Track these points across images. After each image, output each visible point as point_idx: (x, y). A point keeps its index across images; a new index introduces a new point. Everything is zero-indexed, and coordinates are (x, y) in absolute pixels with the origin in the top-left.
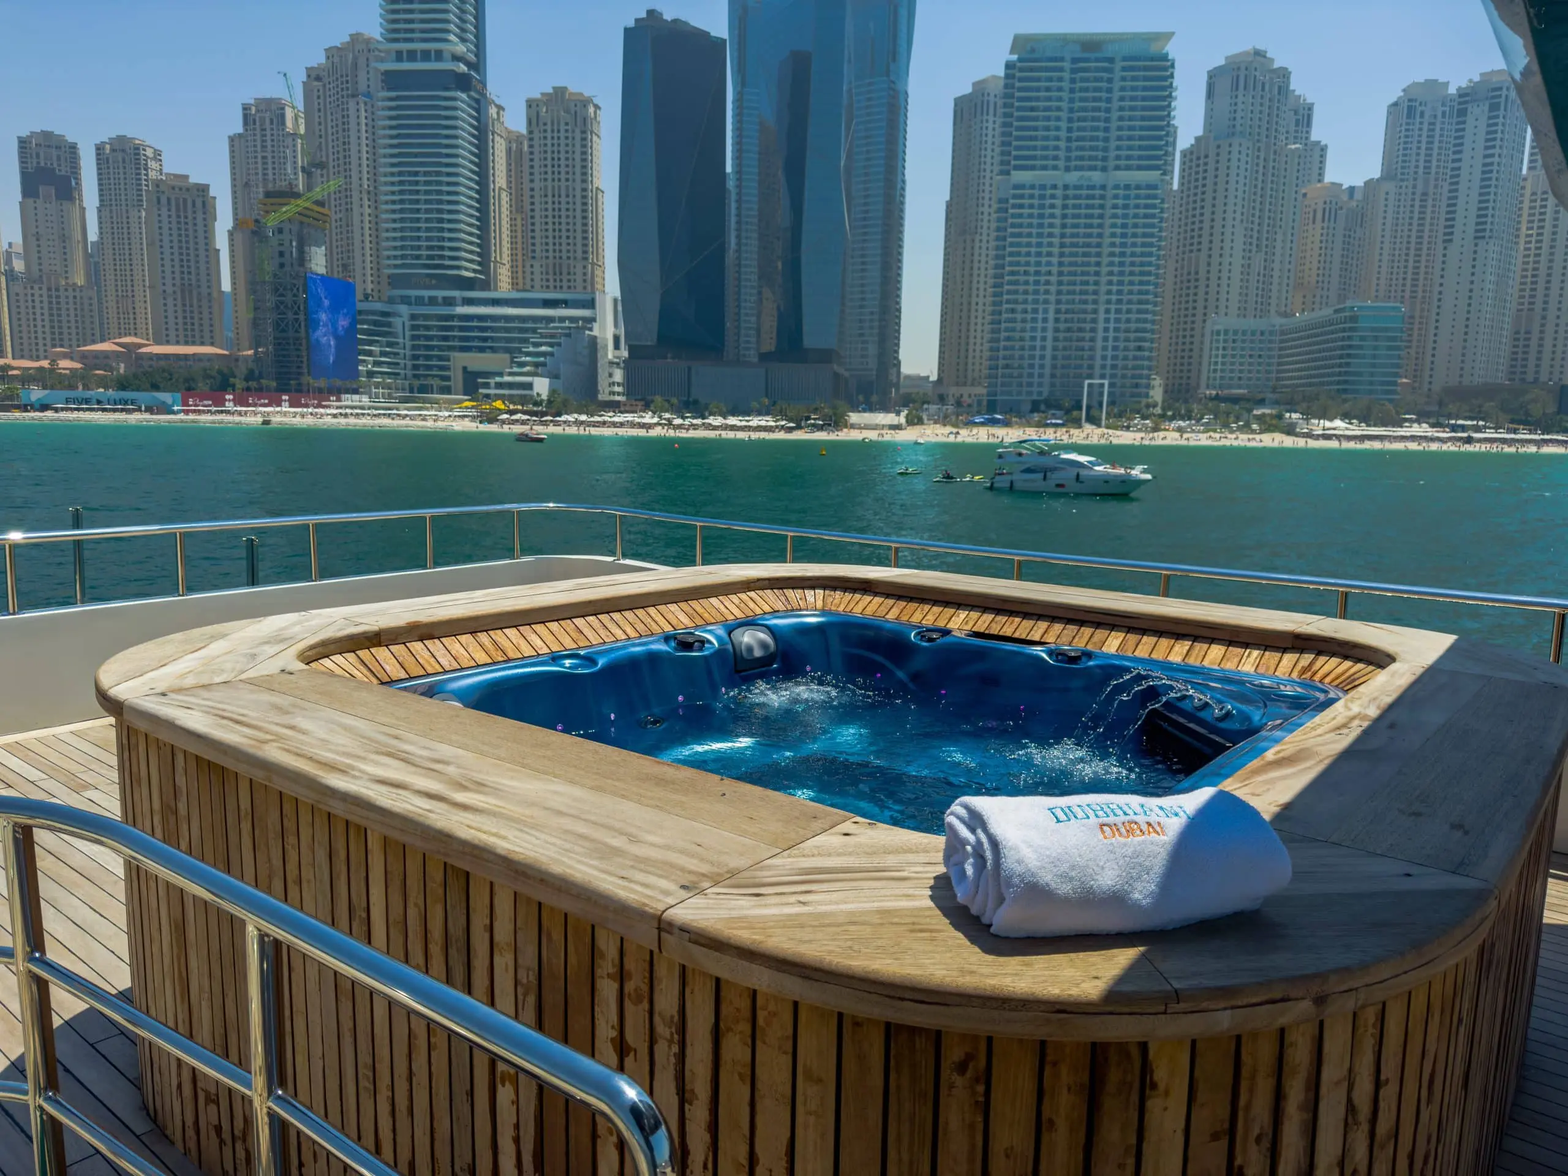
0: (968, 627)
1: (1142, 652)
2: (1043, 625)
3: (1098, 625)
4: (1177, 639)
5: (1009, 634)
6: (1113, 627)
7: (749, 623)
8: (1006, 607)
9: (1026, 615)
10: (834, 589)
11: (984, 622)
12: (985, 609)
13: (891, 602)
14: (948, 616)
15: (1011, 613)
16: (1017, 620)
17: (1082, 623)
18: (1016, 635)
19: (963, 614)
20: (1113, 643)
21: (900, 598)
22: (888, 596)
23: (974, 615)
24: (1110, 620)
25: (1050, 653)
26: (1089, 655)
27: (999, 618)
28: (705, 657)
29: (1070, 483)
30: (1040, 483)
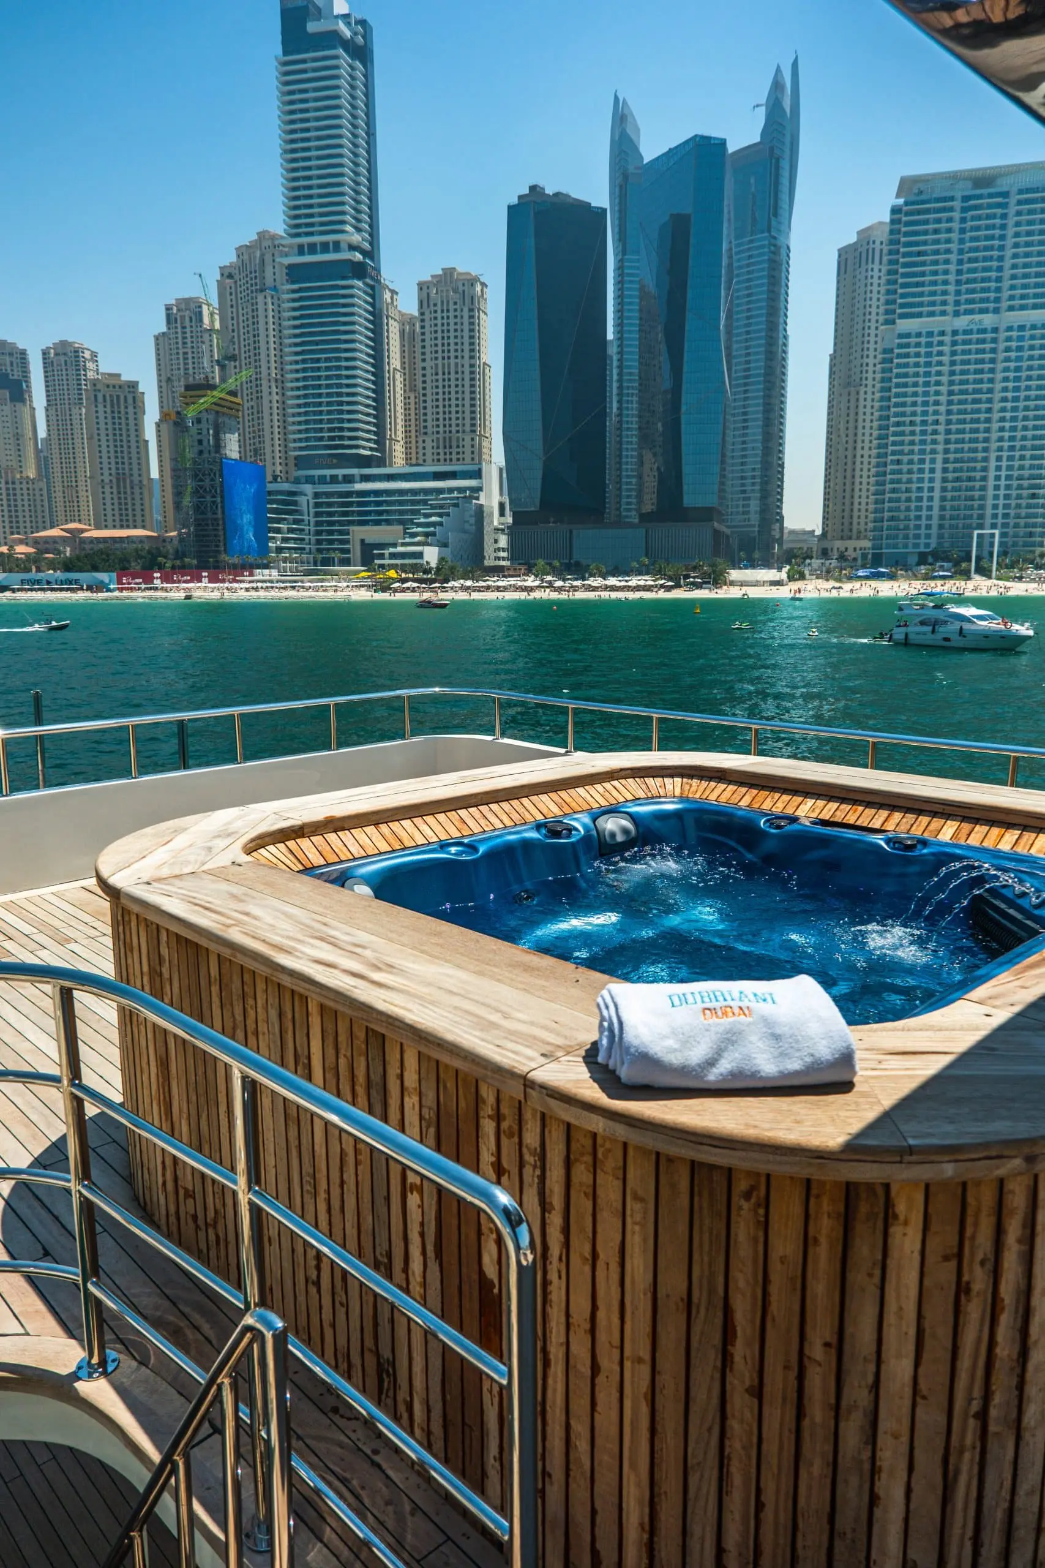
0: (814, 815)
1: (974, 841)
2: (884, 814)
3: (934, 814)
4: (1008, 828)
5: (851, 822)
6: (948, 816)
7: (612, 810)
8: (851, 796)
9: (868, 805)
10: (691, 777)
11: (829, 810)
12: (830, 798)
13: (744, 790)
14: (796, 804)
15: (855, 802)
16: (861, 808)
17: (920, 812)
18: (858, 823)
19: (810, 802)
20: (947, 832)
21: (752, 786)
22: (741, 784)
23: (821, 803)
24: (948, 810)
25: (888, 841)
26: (924, 843)
27: (843, 806)
28: (572, 844)
29: (955, 637)
30: (930, 636)
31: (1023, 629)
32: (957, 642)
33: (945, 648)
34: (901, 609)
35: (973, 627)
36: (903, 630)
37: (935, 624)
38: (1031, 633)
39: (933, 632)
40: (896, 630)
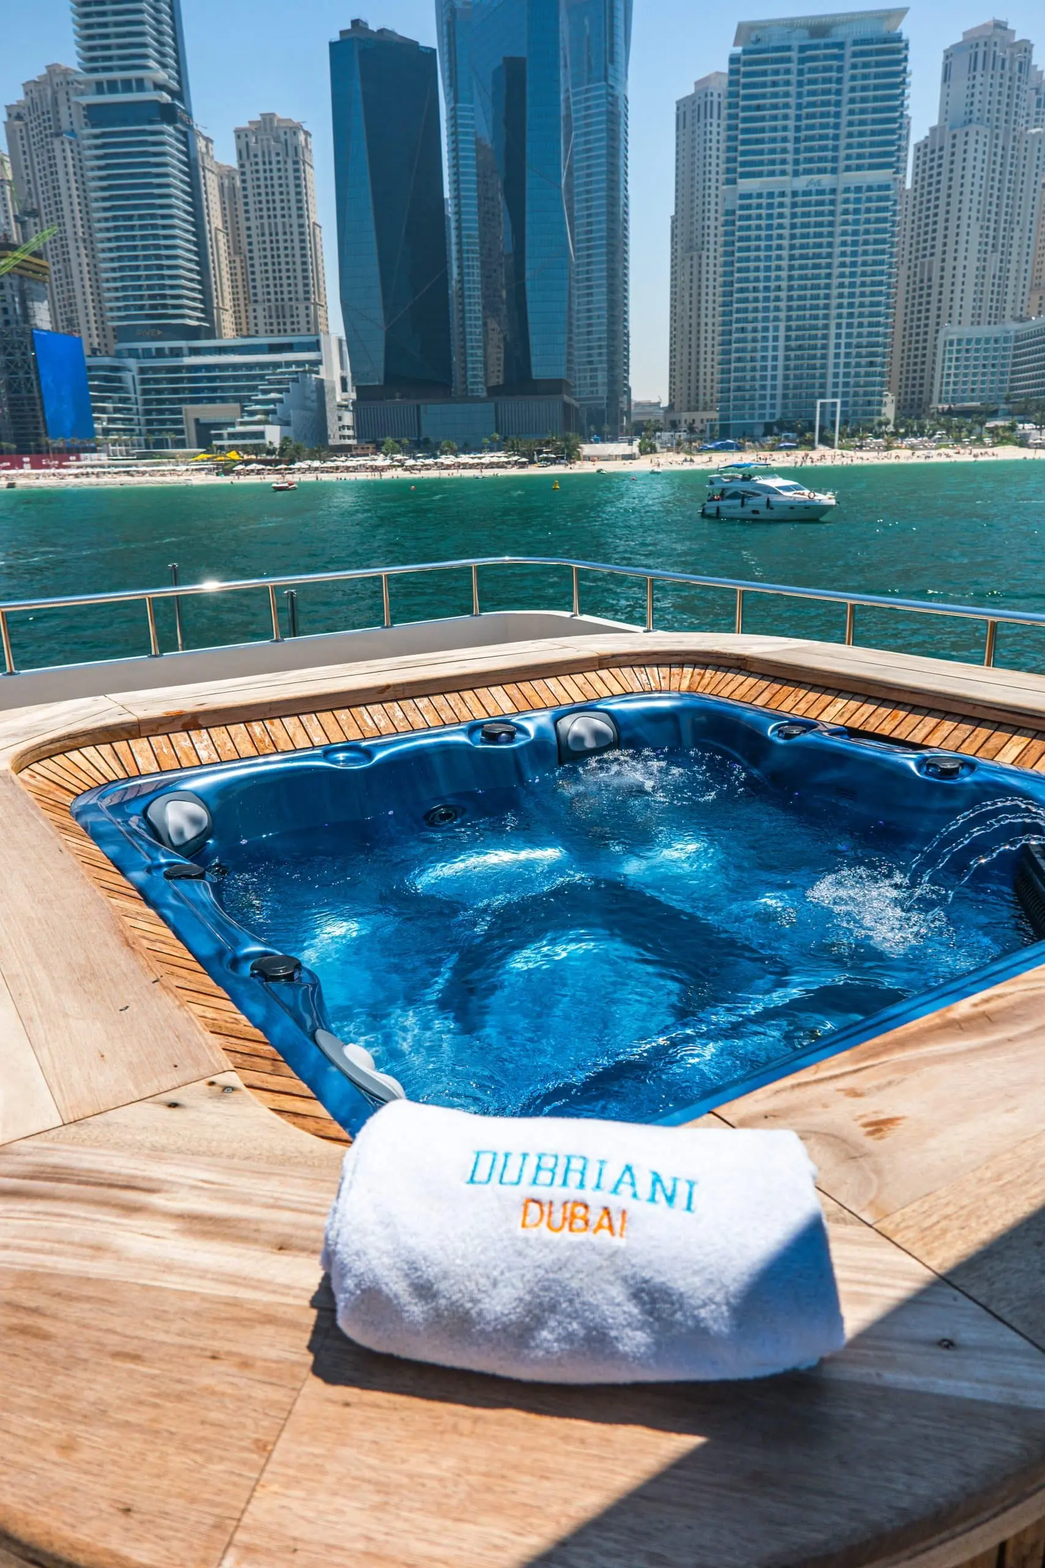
28: (513, 750)
29: (763, 509)
30: (740, 509)
31: (826, 498)
32: (765, 513)
33: (754, 520)
34: (712, 483)
35: (780, 499)
36: (714, 504)
37: (742, 497)
38: (833, 502)
39: (743, 505)
40: (708, 504)
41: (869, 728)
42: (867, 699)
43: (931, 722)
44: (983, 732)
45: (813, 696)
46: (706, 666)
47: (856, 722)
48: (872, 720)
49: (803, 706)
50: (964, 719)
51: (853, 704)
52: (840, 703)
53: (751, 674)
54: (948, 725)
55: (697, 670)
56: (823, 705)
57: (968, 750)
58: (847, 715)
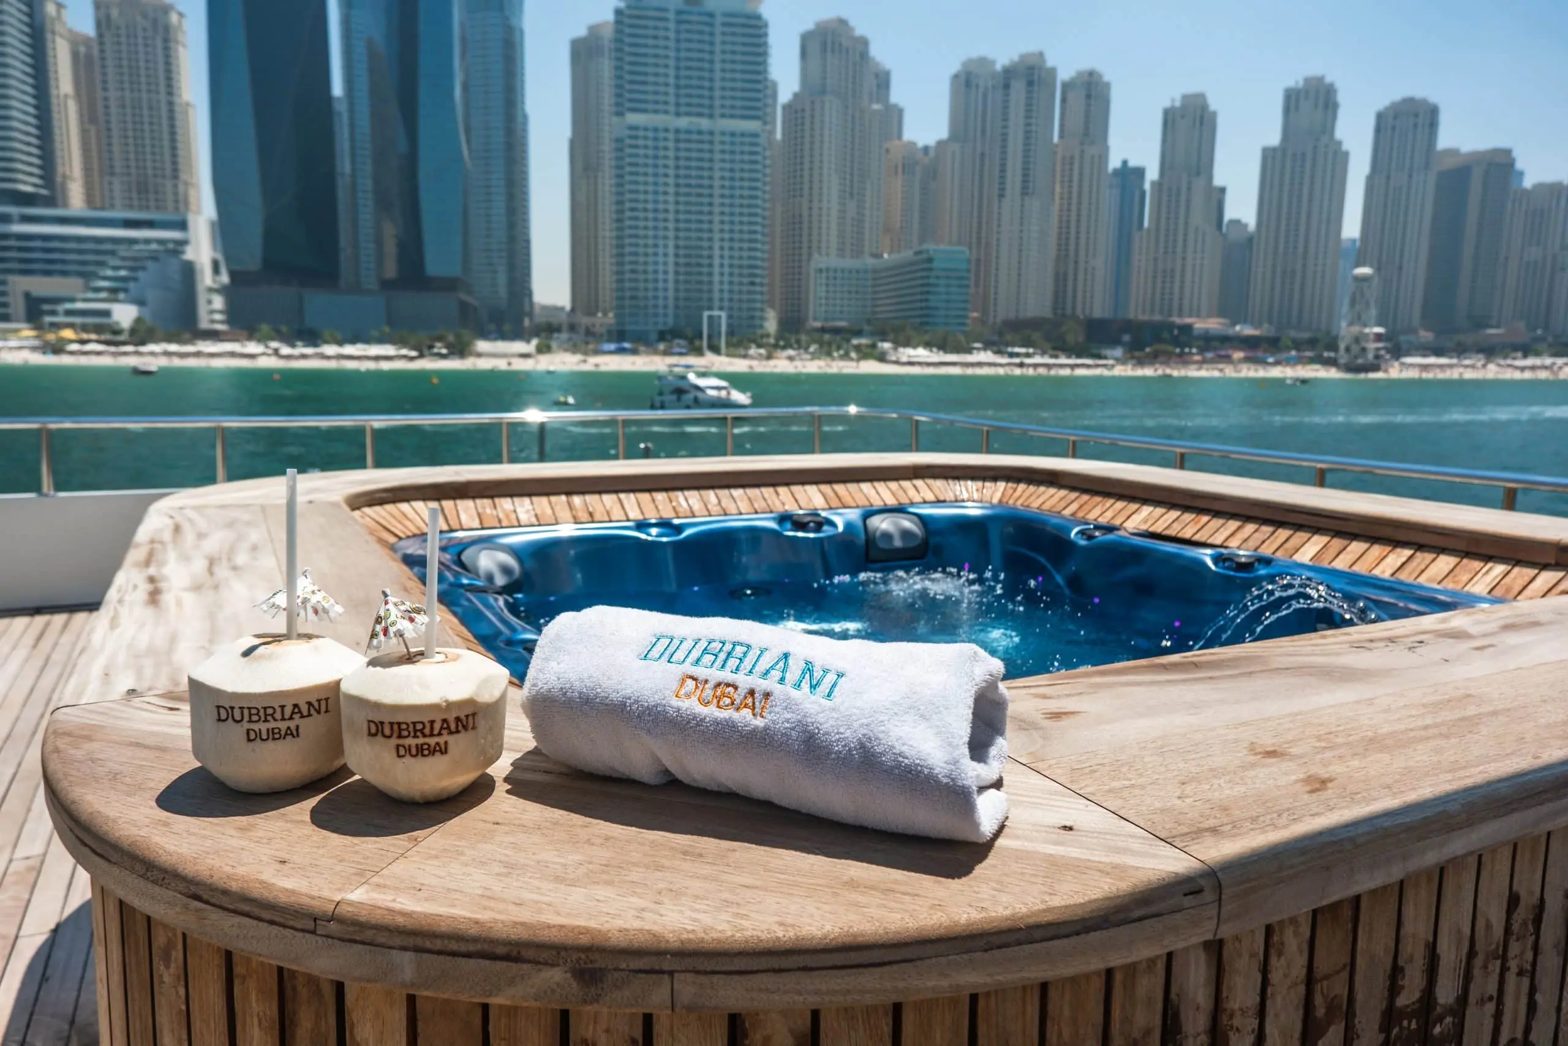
41: (1171, 532)
42: (1172, 506)
43: (1233, 525)
44: (1283, 534)
45: (1120, 505)
46: (1018, 481)
47: (1158, 528)
48: (1175, 525)
49: (1109, 514)
50: (1265, 522)
51: (1160, 511)
52: (1146, 510)
53: (1061, 487)
54: (1250, 527)
55: (1010, 485)
56: (1130, 512)
57: (1266, 551)
58: (1150, 523)
